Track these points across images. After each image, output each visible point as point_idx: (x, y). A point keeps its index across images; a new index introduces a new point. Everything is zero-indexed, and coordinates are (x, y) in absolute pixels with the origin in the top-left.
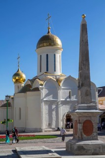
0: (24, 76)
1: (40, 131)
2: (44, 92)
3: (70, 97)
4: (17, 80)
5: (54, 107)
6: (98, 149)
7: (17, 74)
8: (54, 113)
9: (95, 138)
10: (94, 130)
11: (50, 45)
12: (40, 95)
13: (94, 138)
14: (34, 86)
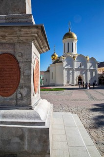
0: (57, 56)
1: (63, 85)
2: (65, 63)
3: (81, 66)
4: (53, 58)
5: (71, 72)
6: (17, 140)
7: (53, 55)
8: (71, 76)
9: (24, 102)
10: (21, 81)
11: (70, 37)
12: (62, 65)
13: (20, 102)
14: (60, 60)
